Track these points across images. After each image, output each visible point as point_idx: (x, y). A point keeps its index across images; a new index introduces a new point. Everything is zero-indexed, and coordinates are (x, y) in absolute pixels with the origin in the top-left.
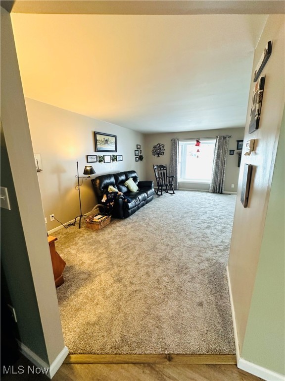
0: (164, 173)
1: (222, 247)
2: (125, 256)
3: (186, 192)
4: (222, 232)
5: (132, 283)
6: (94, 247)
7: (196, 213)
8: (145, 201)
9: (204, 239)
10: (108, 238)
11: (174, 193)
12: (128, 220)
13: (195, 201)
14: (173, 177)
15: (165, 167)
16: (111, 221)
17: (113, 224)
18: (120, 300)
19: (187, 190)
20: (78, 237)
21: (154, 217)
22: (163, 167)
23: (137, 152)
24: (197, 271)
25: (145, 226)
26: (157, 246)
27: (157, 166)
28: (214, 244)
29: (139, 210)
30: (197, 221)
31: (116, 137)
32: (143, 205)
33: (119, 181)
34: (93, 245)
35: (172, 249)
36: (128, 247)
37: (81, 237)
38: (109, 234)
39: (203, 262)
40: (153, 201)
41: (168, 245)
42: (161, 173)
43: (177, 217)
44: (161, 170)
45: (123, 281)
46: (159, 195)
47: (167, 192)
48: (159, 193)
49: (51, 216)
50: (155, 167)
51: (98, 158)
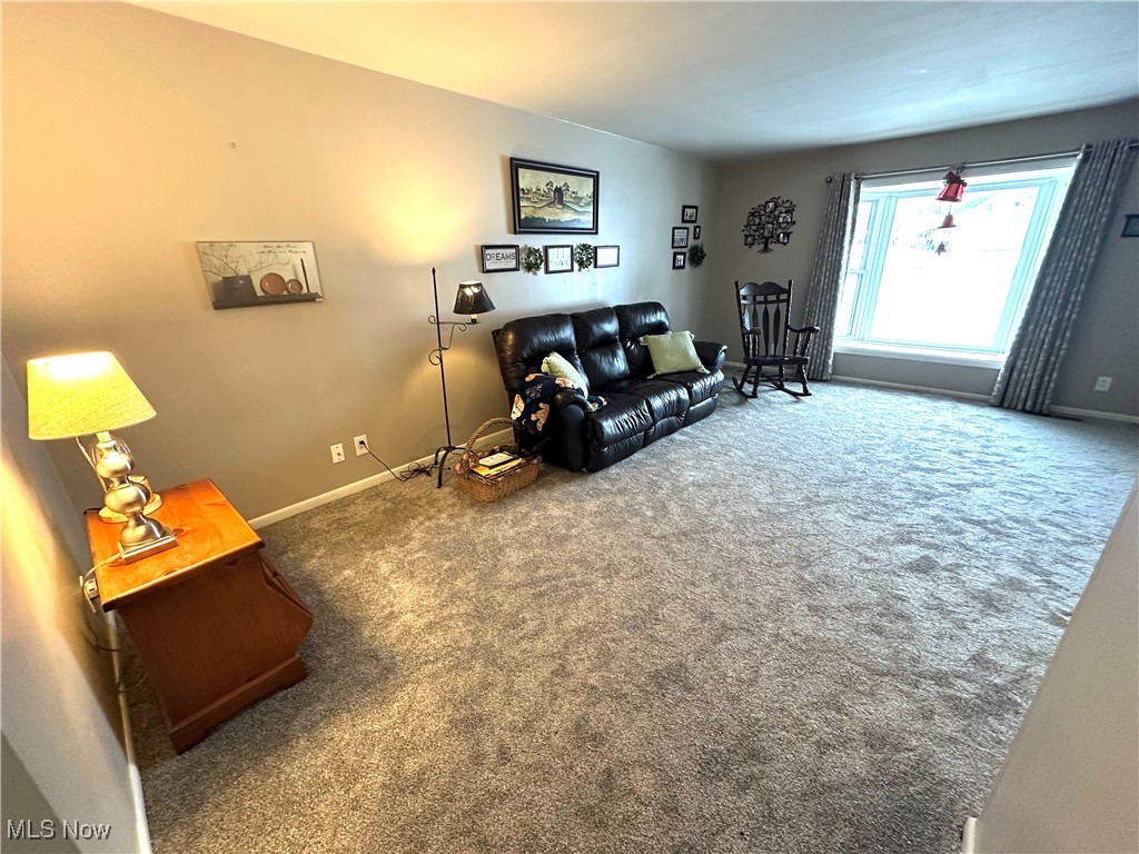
0: (777, 313)
1: (971, 688)
2: (531, 625)
3: (862, 392)
4: (989, 603)
5: (504, 755)
6: (447, 565)
7: (879, 487)
8: (678, 415)
9: (884, 622)
10: (504, 538)
11: (806, 393)
12: (600, 480)
13: (893, 434)
14: (813, 330)
15: (784, 291)
16: (540, 475)
17: (542, 486)
18: (432, 817)
19: (867, 386)
20: (421, 518)
21: (693, 484)
22: (777, 290)
23: (680, 234)
24: (800, 784)
25: (649, 513)
26: (663, 611)
27: (753, 286)
28: (931, 663)
29: (649, 448)
30: (871, 529)
31: (596, 178)
32: (670, 430)
33: (592, 339)
34: (447, 557)
35: (719, 639)
36: (556, 589)
37: (429, 519)
38: (514, 524)
39: (845, 742)
40: (714, 417)
41: (706, 617)
42: (766, 313)
43: (789, 497)
44: (766, 302)
45: (481, 732)
46: (747, 397)
47: (781, 388)
48: (748, 388)
49: (357, 440)
50: (743, 292)
51: (523, 256)
